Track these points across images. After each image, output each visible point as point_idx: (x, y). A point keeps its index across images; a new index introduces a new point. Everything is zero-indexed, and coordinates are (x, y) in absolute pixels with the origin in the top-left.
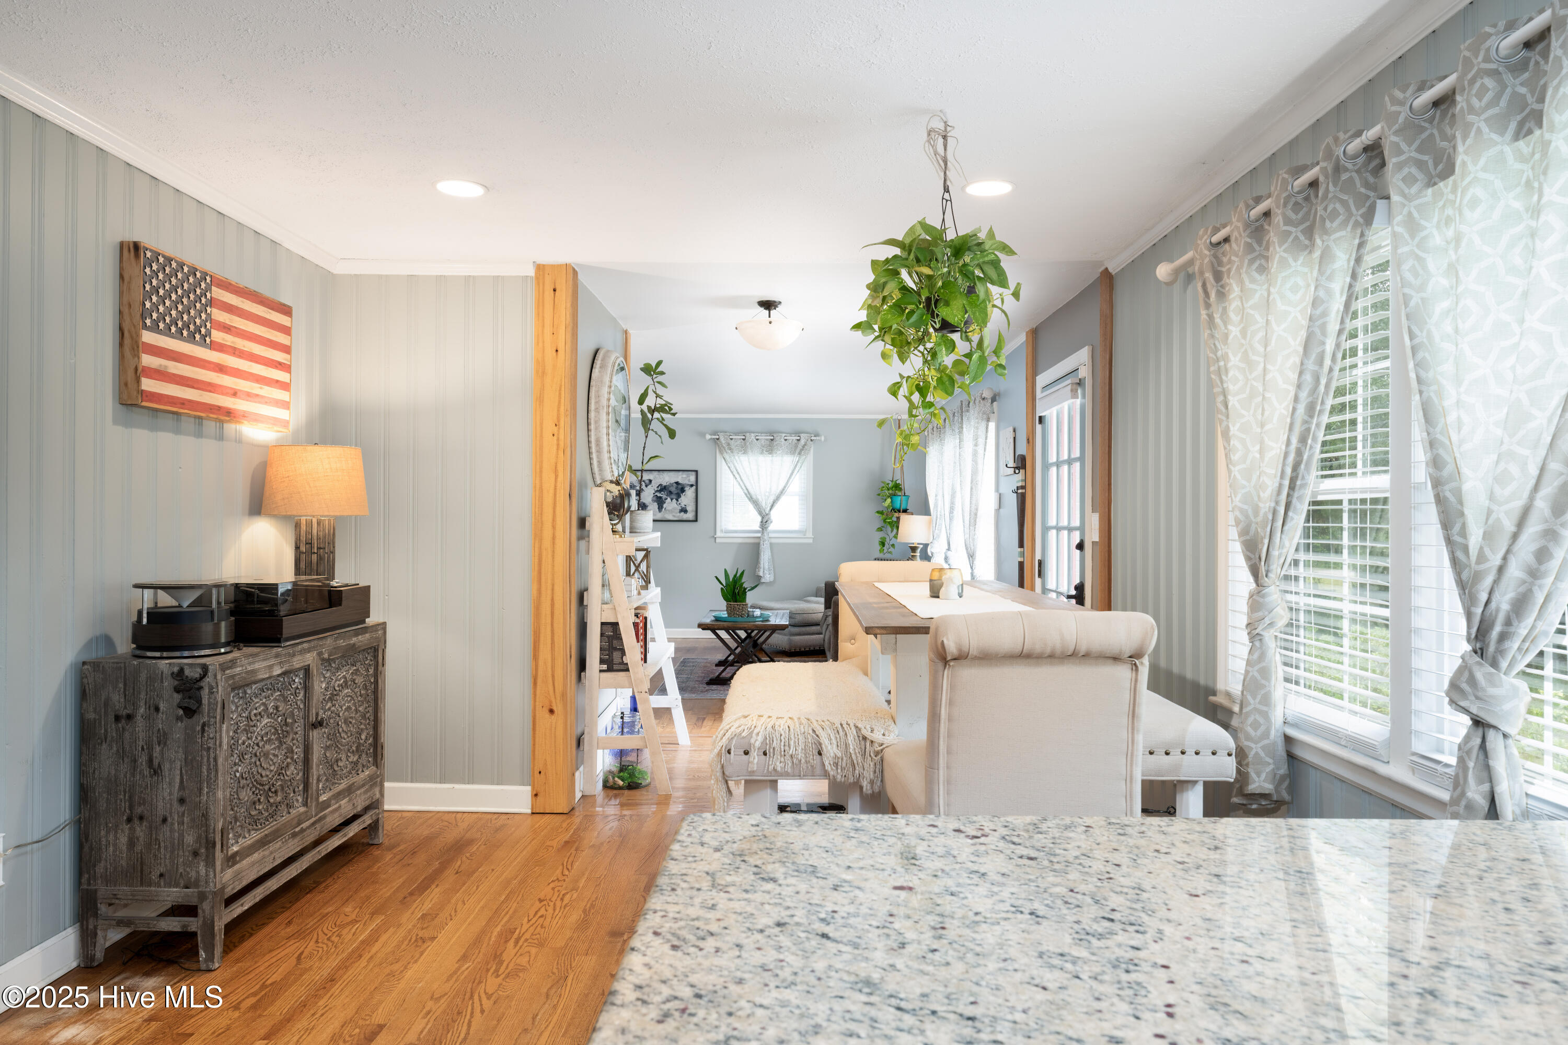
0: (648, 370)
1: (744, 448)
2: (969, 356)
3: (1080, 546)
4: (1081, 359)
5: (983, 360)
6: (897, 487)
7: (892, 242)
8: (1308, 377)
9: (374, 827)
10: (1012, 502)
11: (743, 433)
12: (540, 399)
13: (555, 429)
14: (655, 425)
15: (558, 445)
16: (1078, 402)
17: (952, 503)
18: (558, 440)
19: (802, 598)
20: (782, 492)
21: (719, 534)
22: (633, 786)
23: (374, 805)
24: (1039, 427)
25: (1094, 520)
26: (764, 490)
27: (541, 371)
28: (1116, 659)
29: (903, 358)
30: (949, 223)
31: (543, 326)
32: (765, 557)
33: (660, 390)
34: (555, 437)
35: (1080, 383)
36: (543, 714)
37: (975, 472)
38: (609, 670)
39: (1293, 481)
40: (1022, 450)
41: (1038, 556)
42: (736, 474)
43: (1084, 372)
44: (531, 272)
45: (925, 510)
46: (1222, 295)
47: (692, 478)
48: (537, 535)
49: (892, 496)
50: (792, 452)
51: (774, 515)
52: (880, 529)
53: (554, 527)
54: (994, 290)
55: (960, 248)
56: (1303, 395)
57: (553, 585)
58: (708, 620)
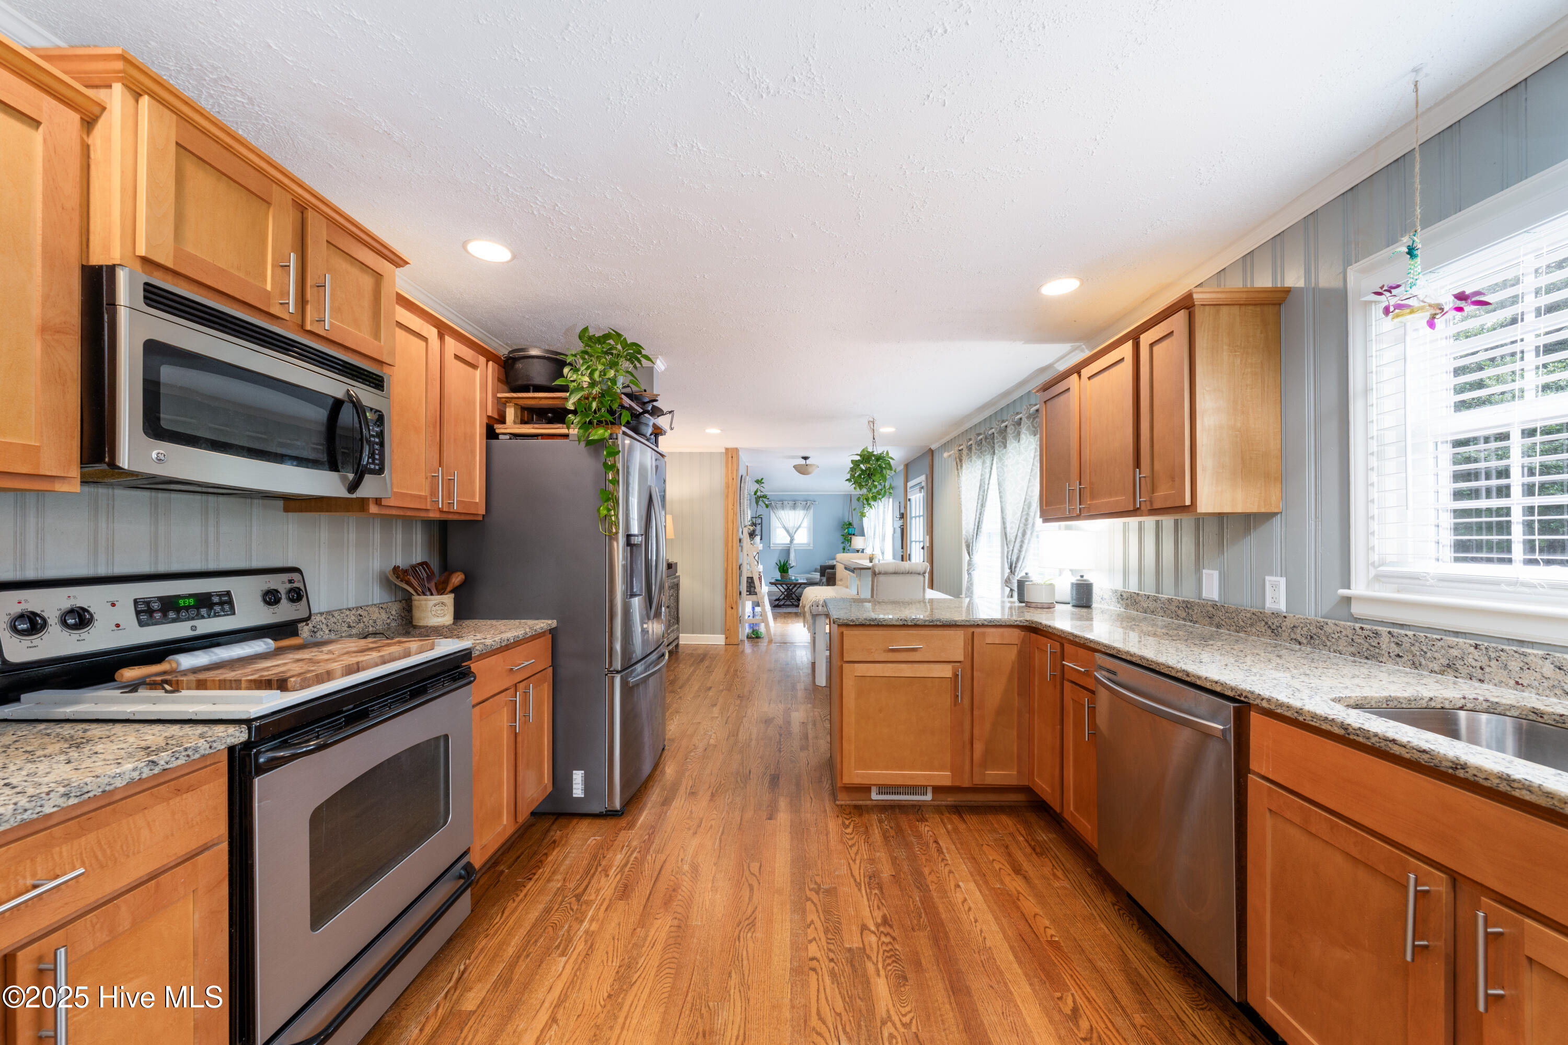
0: (758, 482)
1: (783, 508)
2: (881, 490)
3: (923, 548)
4: (922, 478)
5: (885, 491)
6: (850, 524)
7: (857, 455)
8: (981, 497)
9: (677, 646)
10: (899, 531)
11: (782, 501)
13: (733, 507)
14: (760, 503)
15: (734, 513)
16: (922, 494)
17: (875, 531)
19: (809, 573)
20: (800, 526)
21: (771, 545)
22: (758, 637)
23: (677, 638)
24: (908, 502)
25: (928, 538)
26: (790, 524)
27: (727, 486)
28: (919, 574)
29: (860, 489)
30: (875, 450)
31: (727, 470)
32: (792, 555)
33: (762, 489)
34: (733, 510)
35: (922, 488)
36: (729, 610)
37: (884, 519)
38: (750, 594)
39: (978, 526)
40: (902, 511)
41: (908, 552)
42: (779, 519)
43: (923, 484)
44: (724, 451)
45: (862, 534)
46: (961, 466)
47: (760, 521)
48: (727, 545)
49: (848, 528)
50: (804, 509)
51: (796, 537)
52: (843, 543)
53: (732, 543)
54: (888, 472)
55: (879, 458)
56: (980, 501)
57: (732, 562)
58: (773, 581)
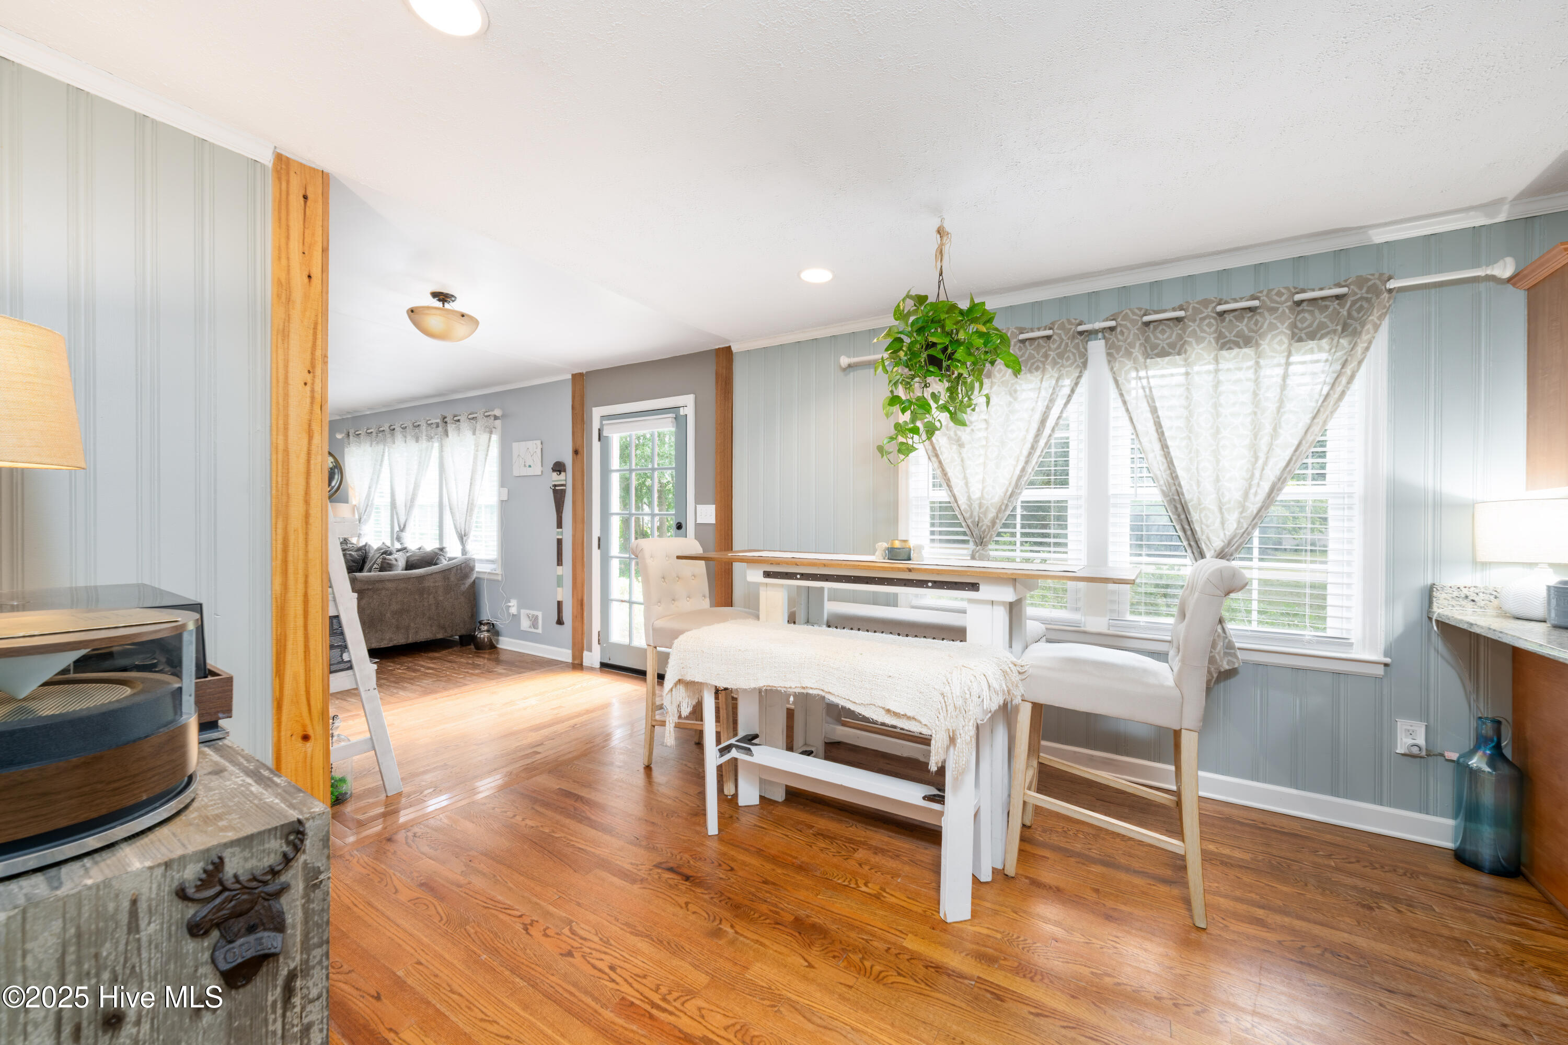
4: (680, 402)
12: (284, 334)
13: (309, 378)
15: (313, 398)
18: (313, 391)
24: (597, 444)
25: (704, 509)
31: (288, 238)
34: (308, 388)
35: (679, 418)
36: (293, 744)
40: (558, 458)
41: (597, 534)
43: (686, 411)
48: (280, 512)
53: (307, 502)
57: (306, 577)
